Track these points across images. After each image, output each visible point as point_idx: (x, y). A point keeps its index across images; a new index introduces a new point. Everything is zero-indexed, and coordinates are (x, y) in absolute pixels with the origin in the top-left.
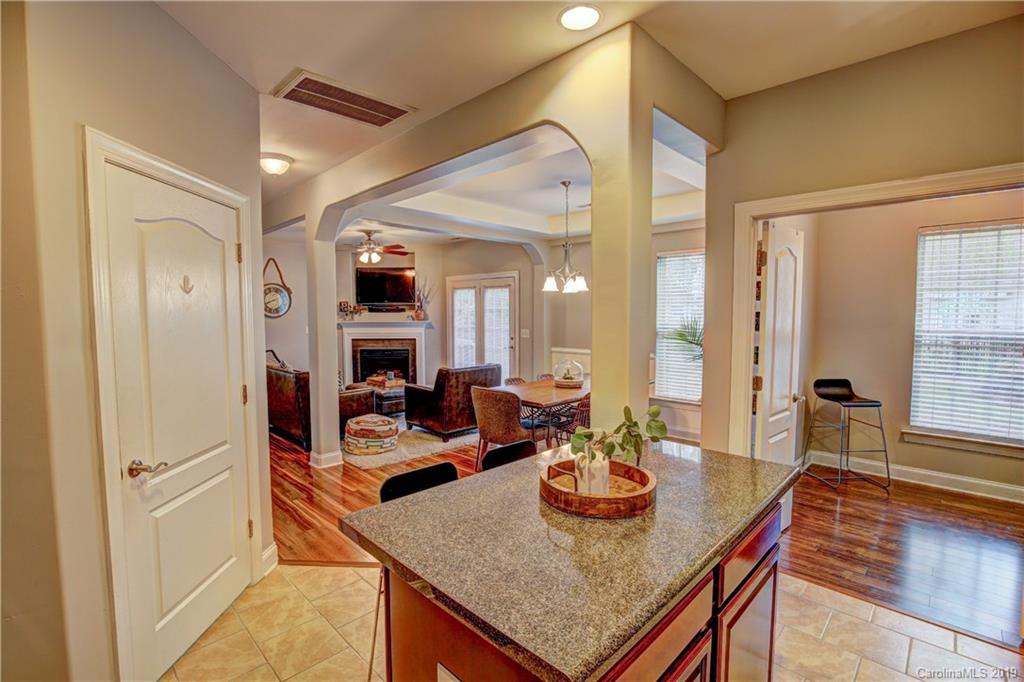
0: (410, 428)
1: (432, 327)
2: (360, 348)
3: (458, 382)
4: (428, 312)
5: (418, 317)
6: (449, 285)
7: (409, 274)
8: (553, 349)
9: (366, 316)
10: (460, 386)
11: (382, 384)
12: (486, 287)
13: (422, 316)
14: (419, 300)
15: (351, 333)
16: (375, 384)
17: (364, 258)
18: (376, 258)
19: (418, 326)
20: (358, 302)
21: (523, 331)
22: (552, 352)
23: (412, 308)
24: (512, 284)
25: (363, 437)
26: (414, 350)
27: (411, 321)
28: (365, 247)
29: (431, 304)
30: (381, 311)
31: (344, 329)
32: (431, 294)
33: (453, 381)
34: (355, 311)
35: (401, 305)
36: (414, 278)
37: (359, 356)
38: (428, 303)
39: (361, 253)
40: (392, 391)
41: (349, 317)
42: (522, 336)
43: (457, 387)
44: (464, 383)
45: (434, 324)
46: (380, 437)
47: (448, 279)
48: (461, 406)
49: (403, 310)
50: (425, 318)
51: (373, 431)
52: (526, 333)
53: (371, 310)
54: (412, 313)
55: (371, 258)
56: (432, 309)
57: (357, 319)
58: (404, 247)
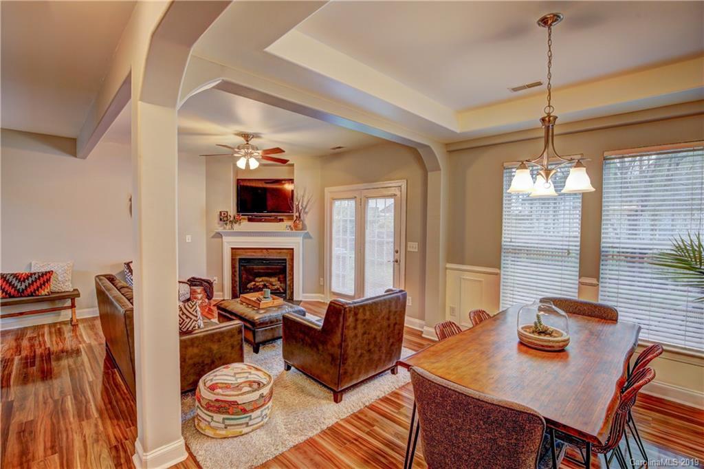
0: (288, 368)
1: (310, 237)
2: (238, 257)
3: (357, 320)
4: (307, 222)
5: (296, 227)
6: (328, 196)
7: (288, 187)
8: (449, 265)
9: (245, 225)
10: (359, 326)
11: (256, 305)
12: (368, 198)
13: (300, 226)
14: (298, 210)
15: (229, 242)
16: (249, 304)
17: (241, 164)
18: (254, 164)
19: (296, 236)
20: (238, 212)
21: (409, 244)
22: (446, 268)
23: (291, 218)
24: (398, 193)
25: (219, 412)
26: (292, 259)
27: (289, 231)
28: (243, 151)
29: (309, 215)
30: (260, 221)
31: (224, 237)
32: (310, 203)
33: (351, 320)
34: (235, 221)
35: (280, 215)
36: (293, 191)
37: (237, 265)
38: (306, 213)
39: (239, 158)
40: (267, 315)
41: (229, 226)
42: (409, 249)
43: (355, 328)
44: (364, 320)
45: (311, 234)
46: (244, 411)
47: (326, 190)
48: (359, 352)
49: (281, 220)
50: (304, 228)
51: (235, 403)
52: (414, 247)
53: (250, 220)
54: (290, 223)
55: (249, 164)
56: (309, 219)
57: (237, 227)
58: (284, 152)
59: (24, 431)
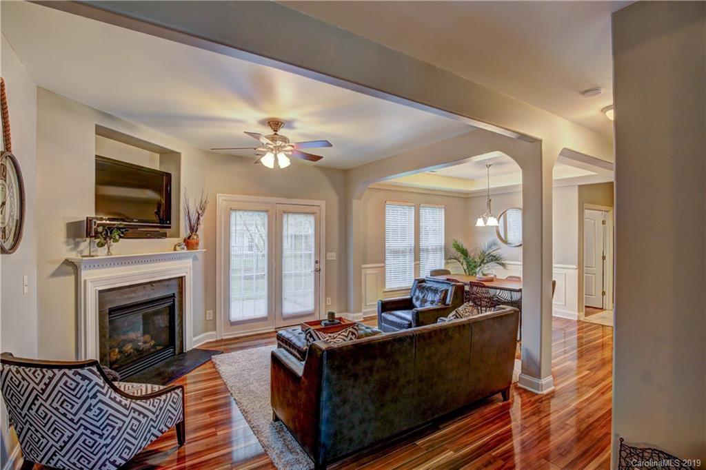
2: (109, 306)
6: (222, 204)
12: (284, 213)
19: (186, 257)
22: (362, 269)
24: (318, 212)
26: (181, 293)
37: (107, 323)
47: (220, 197)
49: (164, 235)
52: (332, 256)
58: (322, 157)
59: (561, 454)
